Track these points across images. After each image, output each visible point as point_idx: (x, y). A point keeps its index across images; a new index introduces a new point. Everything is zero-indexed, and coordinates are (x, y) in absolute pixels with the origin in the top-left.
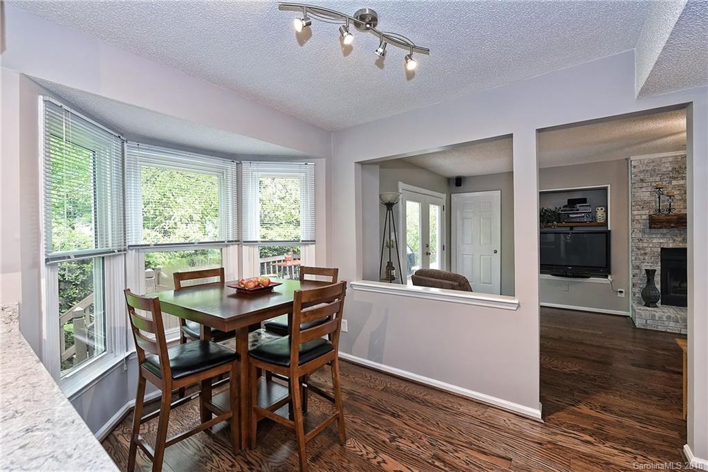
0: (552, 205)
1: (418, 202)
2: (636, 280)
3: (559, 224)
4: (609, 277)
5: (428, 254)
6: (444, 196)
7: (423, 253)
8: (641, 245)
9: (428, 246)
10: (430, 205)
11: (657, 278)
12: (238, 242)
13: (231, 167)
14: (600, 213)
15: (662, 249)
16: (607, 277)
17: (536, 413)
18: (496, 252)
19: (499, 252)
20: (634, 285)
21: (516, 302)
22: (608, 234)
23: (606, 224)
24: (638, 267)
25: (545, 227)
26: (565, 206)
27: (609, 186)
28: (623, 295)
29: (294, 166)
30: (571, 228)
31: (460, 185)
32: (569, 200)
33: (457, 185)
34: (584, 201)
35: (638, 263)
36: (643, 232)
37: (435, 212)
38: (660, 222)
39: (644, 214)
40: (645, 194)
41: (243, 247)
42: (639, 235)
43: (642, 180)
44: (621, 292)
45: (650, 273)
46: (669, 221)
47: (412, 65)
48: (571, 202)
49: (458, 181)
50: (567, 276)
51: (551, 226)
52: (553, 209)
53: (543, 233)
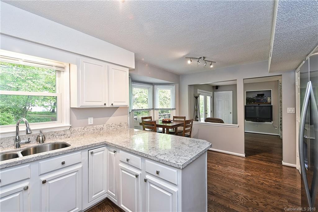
0: (251, 96)
1: (204, 95)
3: (254, 103)
4: (272, 122)
5: (206, 113)
6: (212, 93)
7: (205, 113)
9: (206, 111)
10: (207, 96)
12: (153, 109)
13: (151, 87)
14: (269, 99)
16: (271, 122)
17: (244, 155)
18: (231, 113)
19: (232, 113)
21: (238, 125)
22: (271, 107)
23: (271, 103)
25: (249, 104)
26: (256, 97)
27: (272, 90)
28: (277, 128)
29: (170, 86)
30: (259, 104)
31: (217, 89)
32: (258, 95)
33: (216, 89)
34: (263, 95)
37: (209, 98)
41: (155, 111)
44: (276, 127)
47: (212, 66)
48: (259, 95)
49: (217, 87)
50: (257, 122)
51: (251, 104)
52: (252, 98)
53: (247, 106)
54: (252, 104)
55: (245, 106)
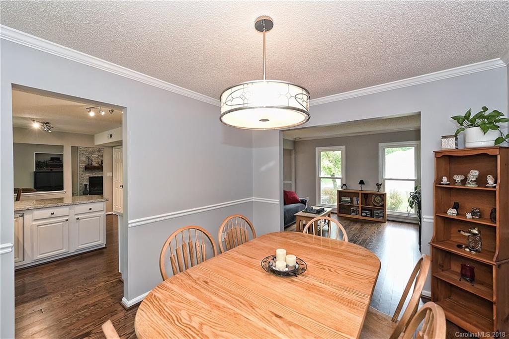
2: (81, 189)
8: (82, 176)
11: (88, 187)
15: (89, 177)
20: (80, 190)
24: (81, 184)
30: (51, 170)
32: (51, 158)
35: (81, 182)
36: (83, 171)
38: (89, 168)
39: (84, 165)
40: (84, 158)
42: (82, 173)
43: (83, 154)
44: (75, 194)
45: (86, 185)
46: (92, 168)
51: (42, 169)
52: (43, 161)
53: (38, 172)
54: (45, 169)
55: (35, 173)
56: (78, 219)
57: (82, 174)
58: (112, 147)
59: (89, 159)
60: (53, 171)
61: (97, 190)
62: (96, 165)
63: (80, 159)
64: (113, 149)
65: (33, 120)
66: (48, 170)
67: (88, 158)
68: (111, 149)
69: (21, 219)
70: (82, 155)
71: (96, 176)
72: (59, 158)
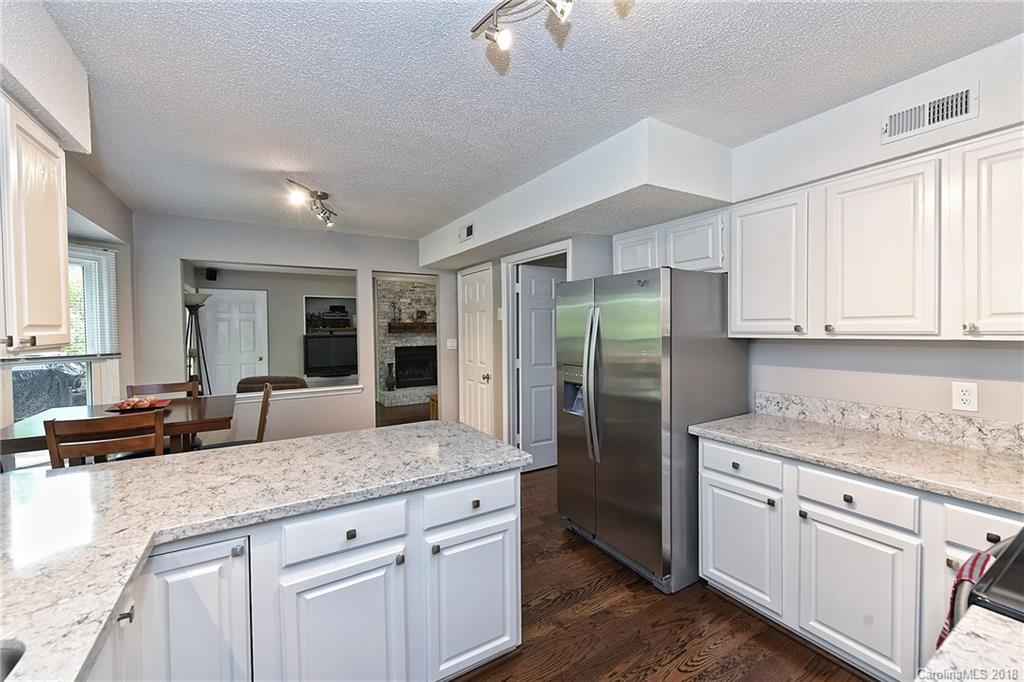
0: (317, 311)
2: (382, 372)
3: (325, 329)
8: (384, 345)
11: (394, 369)
15: (397, 348)
18: (261, 359)
19: (265, 359)
21: (361, 386)
24: (383, 363)
25: (311, 331)
26: (327, 312)
30: (331, 332)
31: (214, 279)
32: (331, 307)
33: (210, 278)
35: (382, 359)
36: (385, 335)
38: (395, 328)
39: (386, 321)
40: (386, 307)
42: (384, 338)
45: (390, 365)
46: (400, 328)
48: (333, 309)
49: (212, 274)
50: (332, 376)
51: (317, 331)
52: (317, 314)
53: (310, 337)
54: (322, 331)
55: (306, 338)
56: (437, 550)
57: (384, 342)
58: (456, 271)
59: (395, 308)
60: (335, 333)
61: (409, 375)
62: (408, 321)
63: (379, 308)
64: (459, 277)
65: (291, 180)
66: (325, 334)
67: (393, 305)
68: (453, 276)
69: (240, 565)
70: (382, 299)
71: (409, 345)
72: (344, 307)
